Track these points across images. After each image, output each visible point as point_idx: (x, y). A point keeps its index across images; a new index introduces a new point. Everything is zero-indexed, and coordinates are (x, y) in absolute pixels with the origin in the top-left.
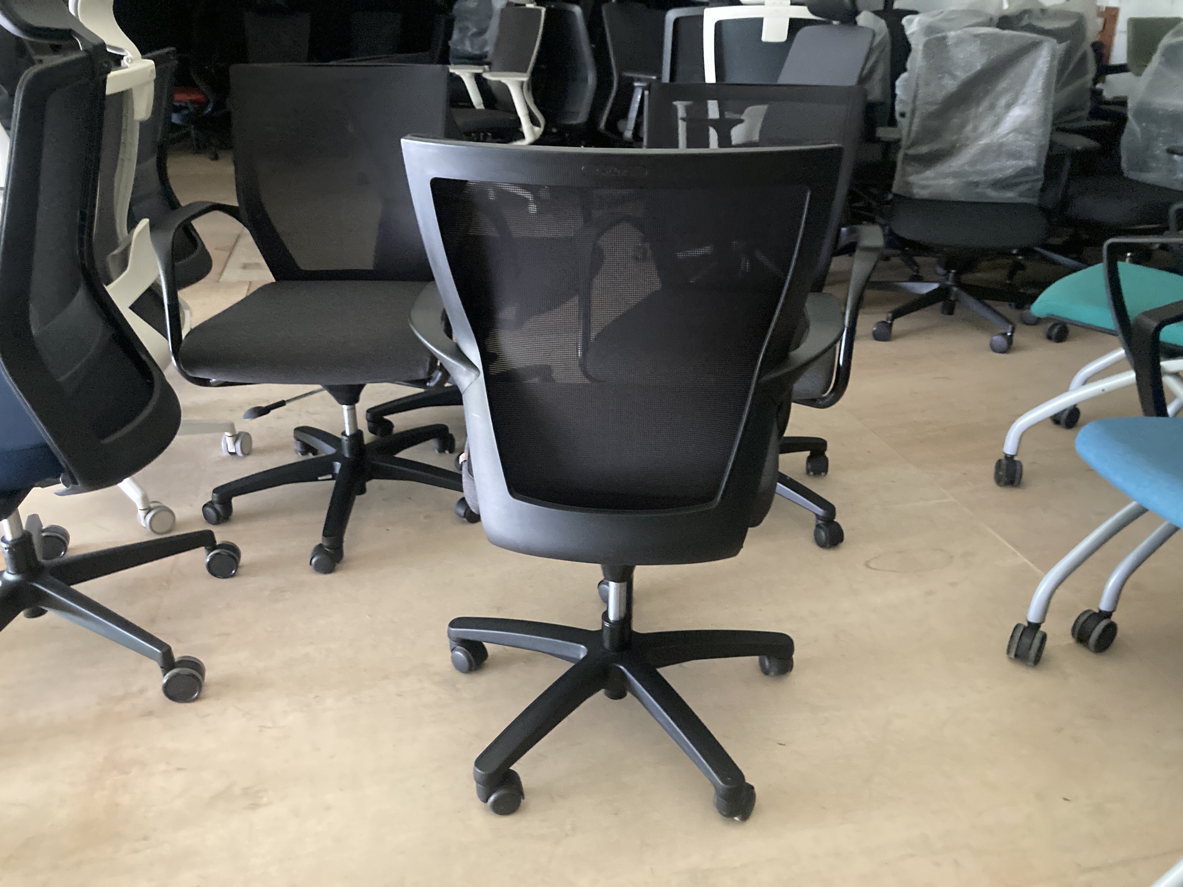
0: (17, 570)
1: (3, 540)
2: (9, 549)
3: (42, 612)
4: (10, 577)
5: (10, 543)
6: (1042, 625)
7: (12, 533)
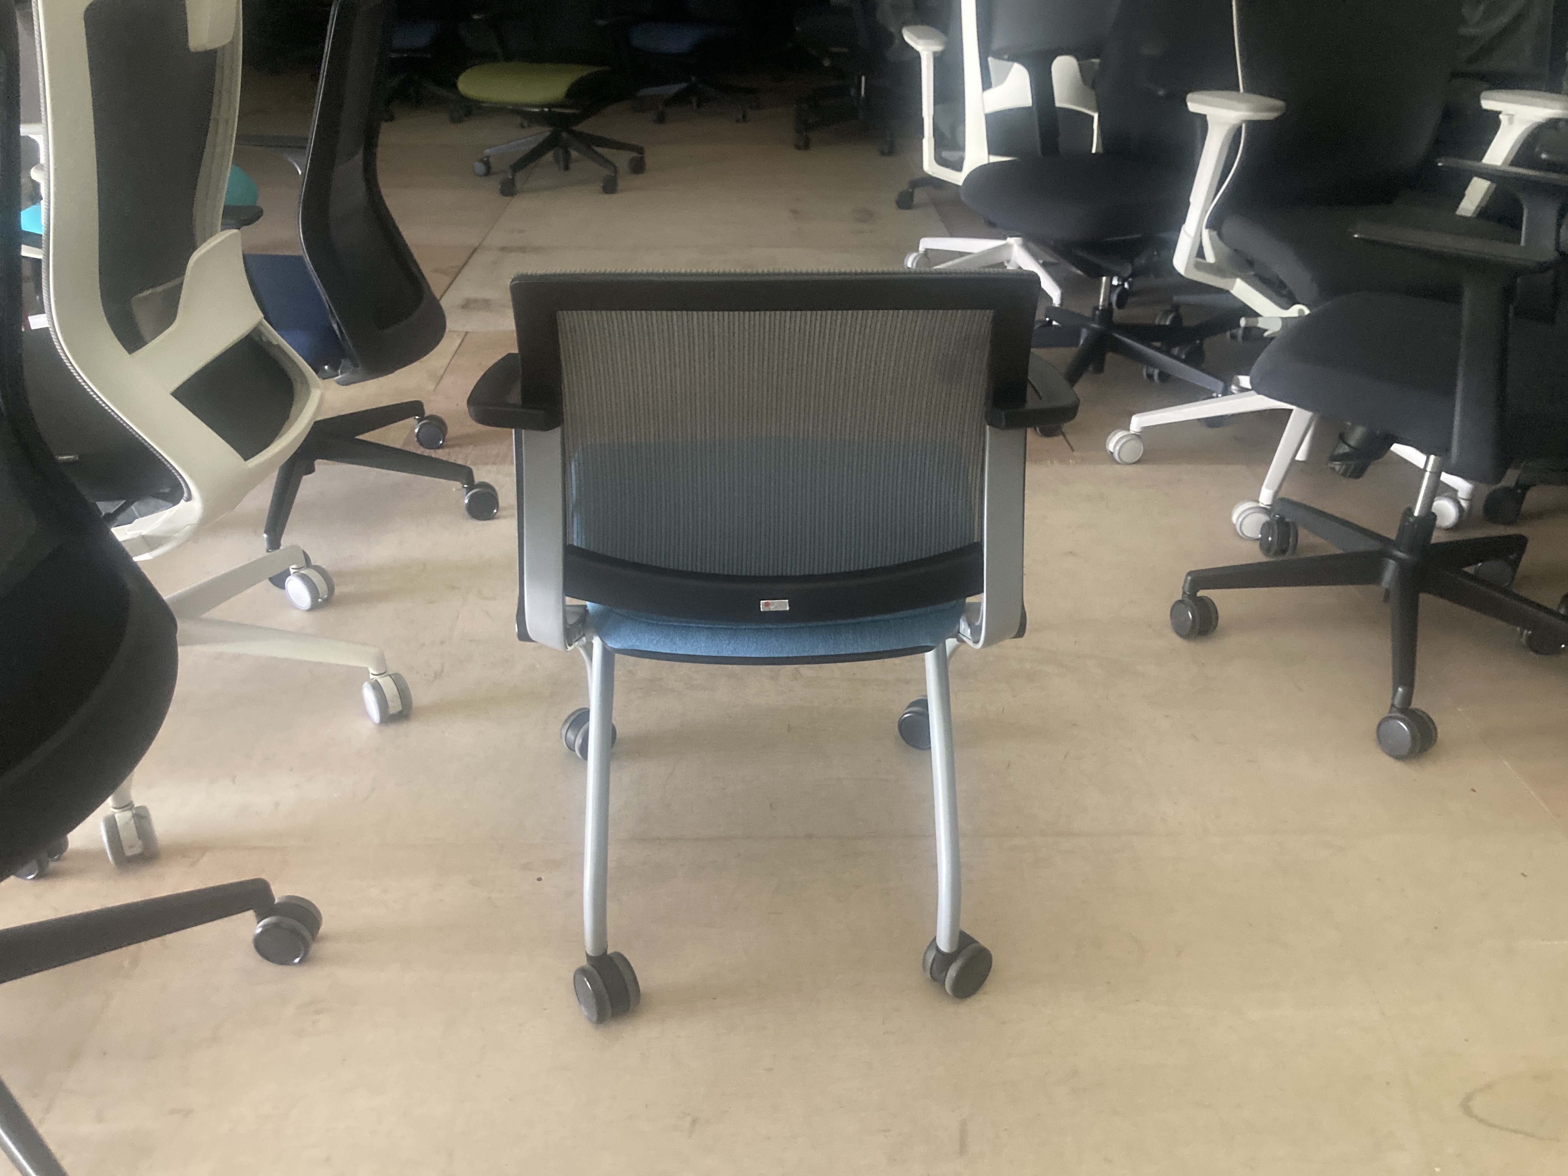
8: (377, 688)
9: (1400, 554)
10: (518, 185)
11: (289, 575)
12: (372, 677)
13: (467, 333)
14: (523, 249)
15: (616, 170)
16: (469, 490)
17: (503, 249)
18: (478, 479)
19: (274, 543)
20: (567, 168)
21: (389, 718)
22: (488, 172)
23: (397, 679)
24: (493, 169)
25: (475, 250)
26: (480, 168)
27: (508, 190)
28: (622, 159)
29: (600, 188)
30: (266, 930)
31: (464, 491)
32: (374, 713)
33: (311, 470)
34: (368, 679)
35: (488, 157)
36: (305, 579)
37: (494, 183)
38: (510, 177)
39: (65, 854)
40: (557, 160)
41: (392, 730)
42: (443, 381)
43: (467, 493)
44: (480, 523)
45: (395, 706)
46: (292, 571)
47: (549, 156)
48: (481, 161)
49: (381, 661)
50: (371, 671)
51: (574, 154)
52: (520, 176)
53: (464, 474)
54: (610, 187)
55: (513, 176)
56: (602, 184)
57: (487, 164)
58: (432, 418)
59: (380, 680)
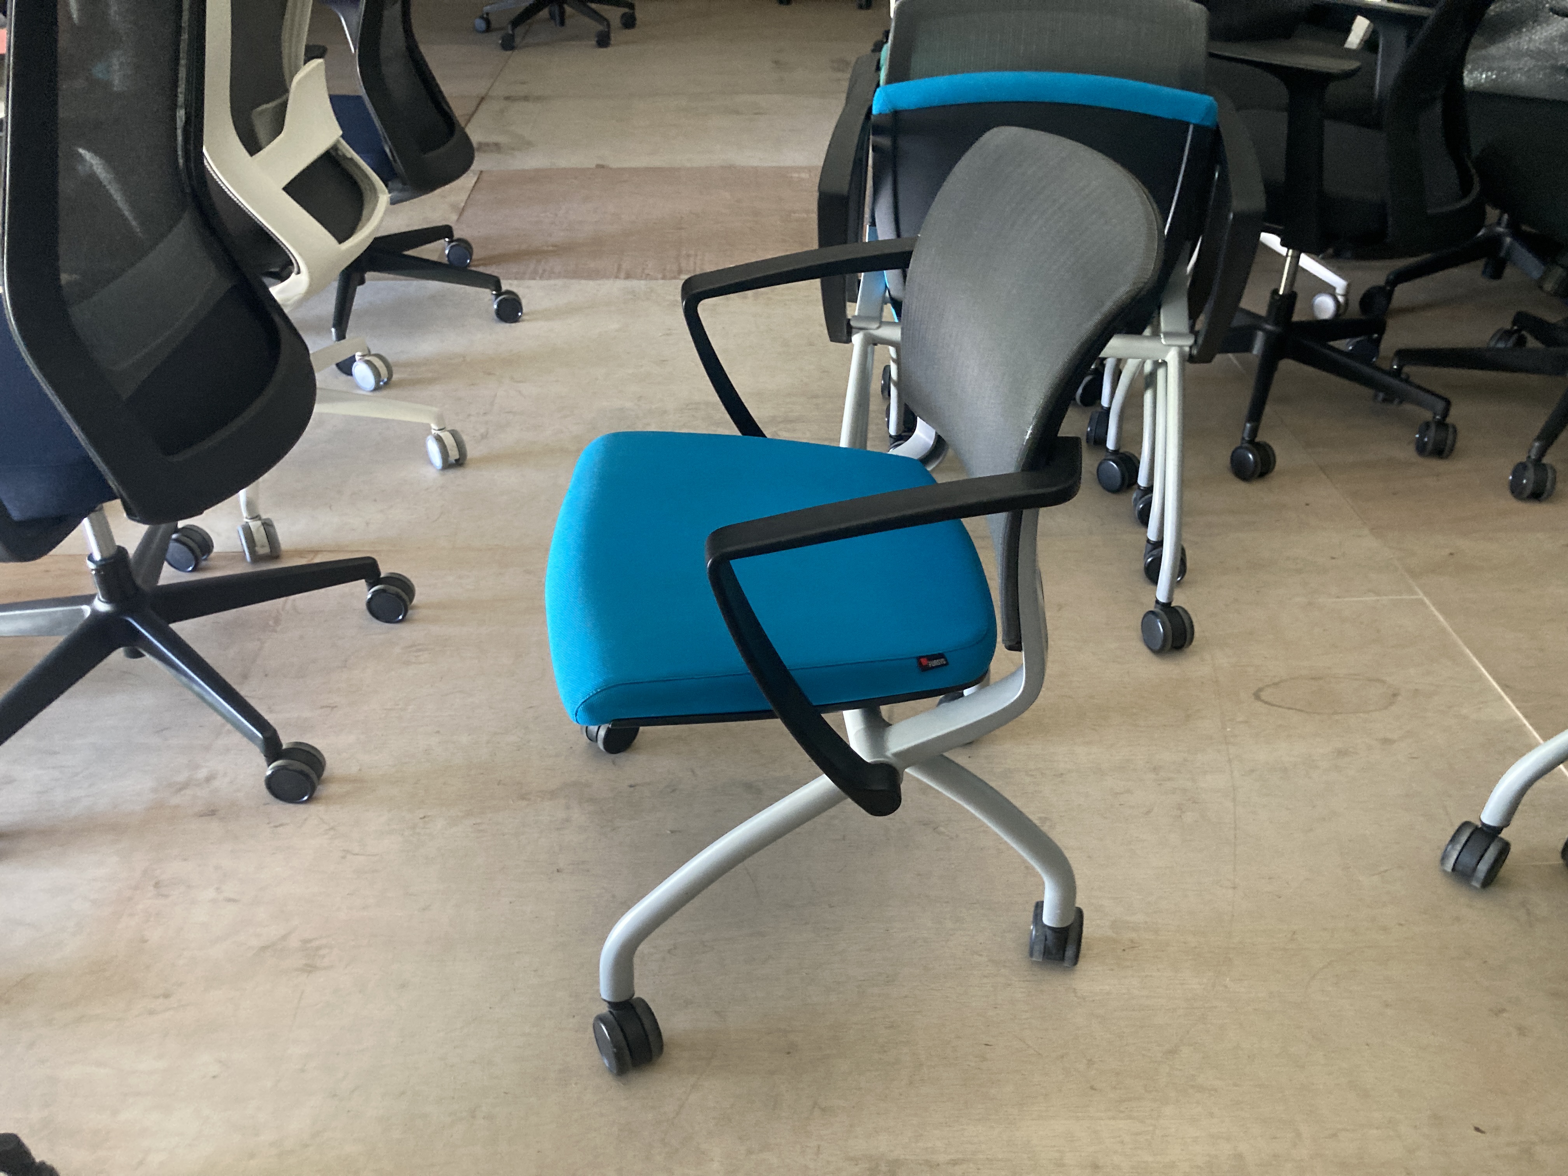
1: (91, 558)
2: (97, 571)
3: (139, 656)
4: (102, 606)
5: (99, 564)
6: (1505, 831)
7: (101, 552)
8: (439, 439)
9: (1269, 327)
10: (518, 40)
11: (355, 361)
12: (433, 432)
13: (481, 172)
14: (526, 98)
15: (609, 25)
16: (497, 296)
17: (507, 98)
18: (504, 288)
19: (341, 336)
20: (562, 23)
21: (448, 465)
22: (489, 28)
23: (454, 434)
24: (494, 24)
25: (482, 99)
26: (480, 24)
27: (508, 44)
28: (614, 14)
29: (594, 43)
30: (375, 594)
31: (493, 297)
32: (437, 460)
33: (362, 282)
34: (430, 433)
35: (487, 14)
36: (369, 363)
37: (496, 38)
38: (511, 32)
39: (212, 555)
40: (552, 16)
41: (451, 474)
42: (465, 214)
43: (496, 299)
44: (508, 325)
45: (454, 455)
46: (357, 358)
47: (544, 13)
48: (482, 17)
49: (440, 419)
50: (434, 426)
51: (568, 9)
52: (520, 30)
53: (494, 283)
54: (603, 41)
55: (513, 30)
56: (596, 39)
57: (488, 22)
58: (459, 240)
59: (441, 434)
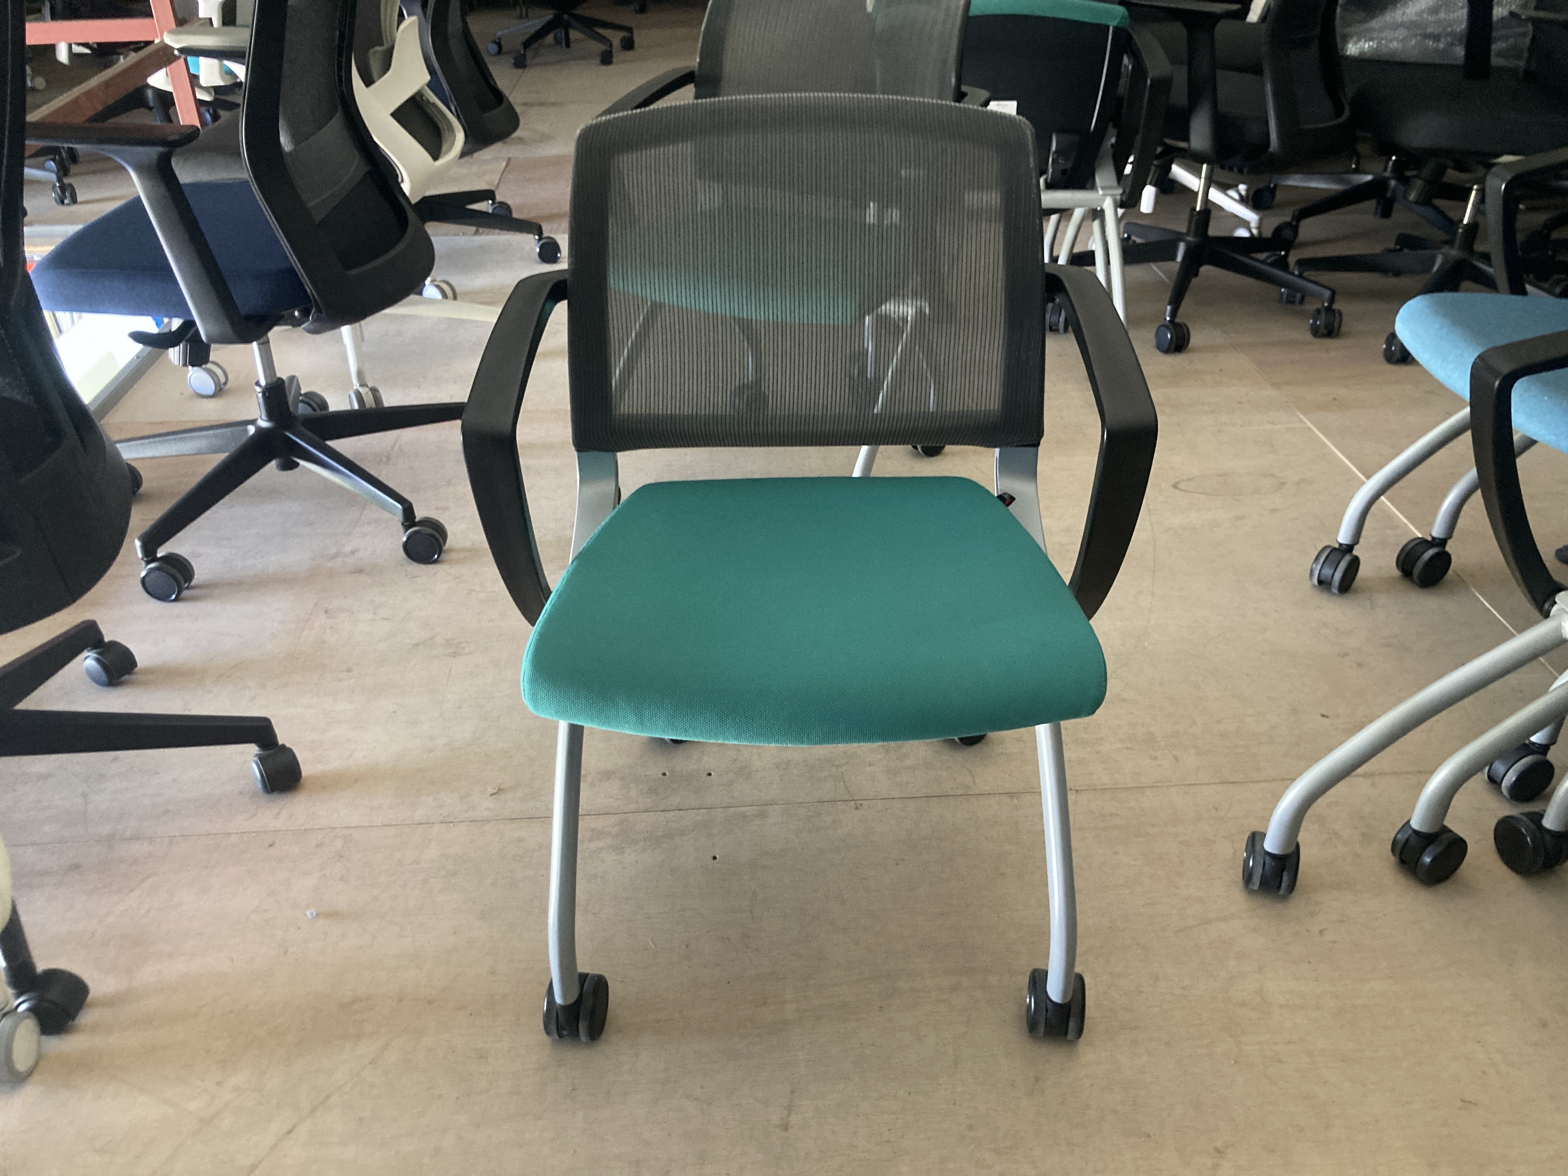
0: (270, 417)
1: (258, 384)
2: (264, 393)
3: (294, 465)
4: (264, 424)
5: (264, 389)
6: (1354, 548)
7: (266, 377)
9: (1188, 239)
10: (528, 62)
13: (509, 159)
14: (541, 104)
15: (611, 45)
16: (540, 240)
17: (525, 104)
18: (545, 234)
20: (568, 45)
22: (500, 52)
24: (504, 49)
26: (493, 48)
27: (521, 65)
28: (615, 37)
29: (598, 61)
31: (537, 241)
35: (500, 39)
36: (437, 286)
37: (509, 59)
40: (557, 41)
43: (539, 243)
44: (548, 265)
47: (550, 38)
48: (495, 42)
51: (573, 34)
52: (529, 53)
53: (536, 229)
54: (607, 59)
55: (524, 51)
56: (600, 58)
57: (500, 46)
58: (500, 201)
